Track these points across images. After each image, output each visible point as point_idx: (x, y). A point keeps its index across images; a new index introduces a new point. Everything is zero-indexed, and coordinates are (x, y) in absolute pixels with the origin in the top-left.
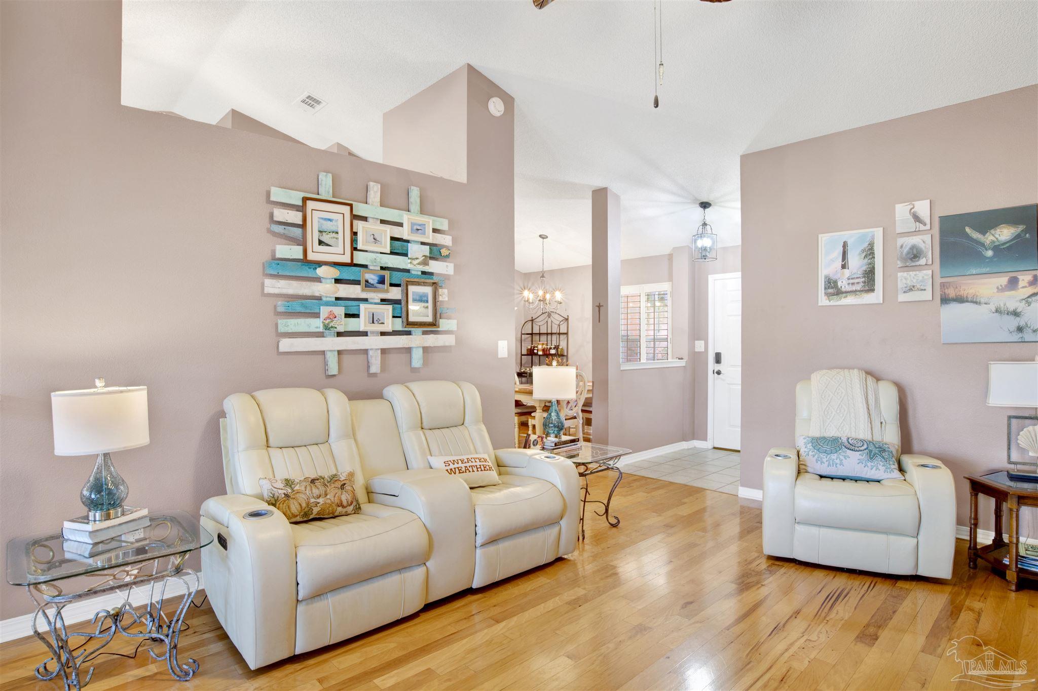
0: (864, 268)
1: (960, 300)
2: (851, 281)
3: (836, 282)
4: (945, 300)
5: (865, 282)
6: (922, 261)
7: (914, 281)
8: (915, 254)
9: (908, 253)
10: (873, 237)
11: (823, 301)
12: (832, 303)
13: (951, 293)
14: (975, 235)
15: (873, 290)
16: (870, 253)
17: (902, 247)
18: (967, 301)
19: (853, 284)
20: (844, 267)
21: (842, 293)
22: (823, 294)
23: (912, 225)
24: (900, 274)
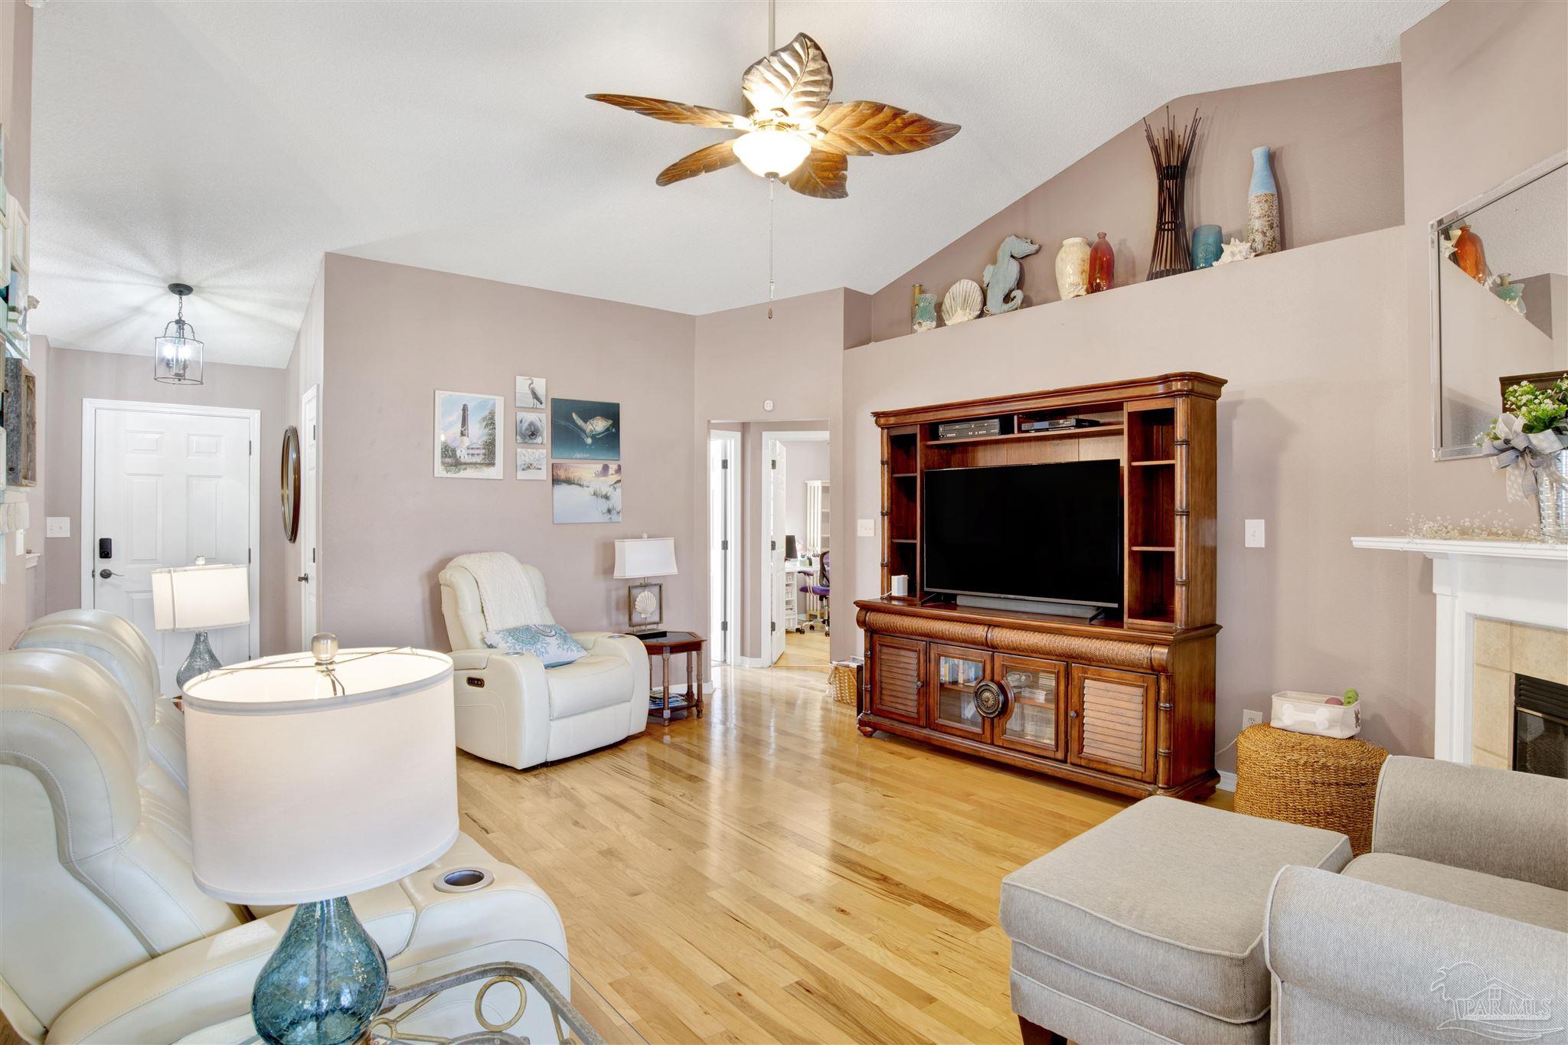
0: (485, 438)
1: (569, 482)
2: (471, 452)
3: (454, 451)
4: (556, 481)
5: (485, 455)
6: (539, 440)
7: (532, 458)
8: (533, 433)
9: (527, 429)
10: (494, 405)
11: (440, 471)
12: (449, 475)
13: (562, 474)
14: (580, 422)
15: (493, 464)
16: (490, 422)
17: (521, 422)
18: (574, 484)
19: (472, 455)
20: (462, 434)
21: (461, 464)
22: (440, 464)
23: (531, 401)
24: (519, 450)
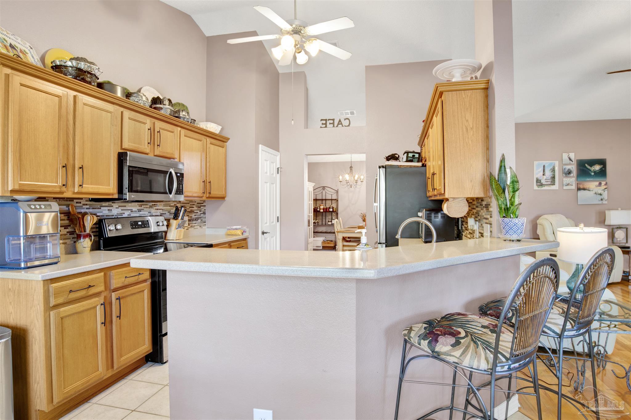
0: (551, 176)
1: (584, 189)
2: (547, 181)
3: (540, 181)
4: (579, 189)
5: (551, 181)
6: (572, 175)
7: (569, 182)
8: (569, 172)
9: (567, 171)
10: (555, 164)
11: (536, 188)
12: (539, 189)
13: (581, 187)
14: (589, 167)
15: (554, 184)
16: (553, 170)
17: (565, 169)
18: (586, 190)
19: (547, 182)
20: (544, 175)
21: (543, 185)
22: (536, 185)
23: (569, 161)
24: (564, 179)
